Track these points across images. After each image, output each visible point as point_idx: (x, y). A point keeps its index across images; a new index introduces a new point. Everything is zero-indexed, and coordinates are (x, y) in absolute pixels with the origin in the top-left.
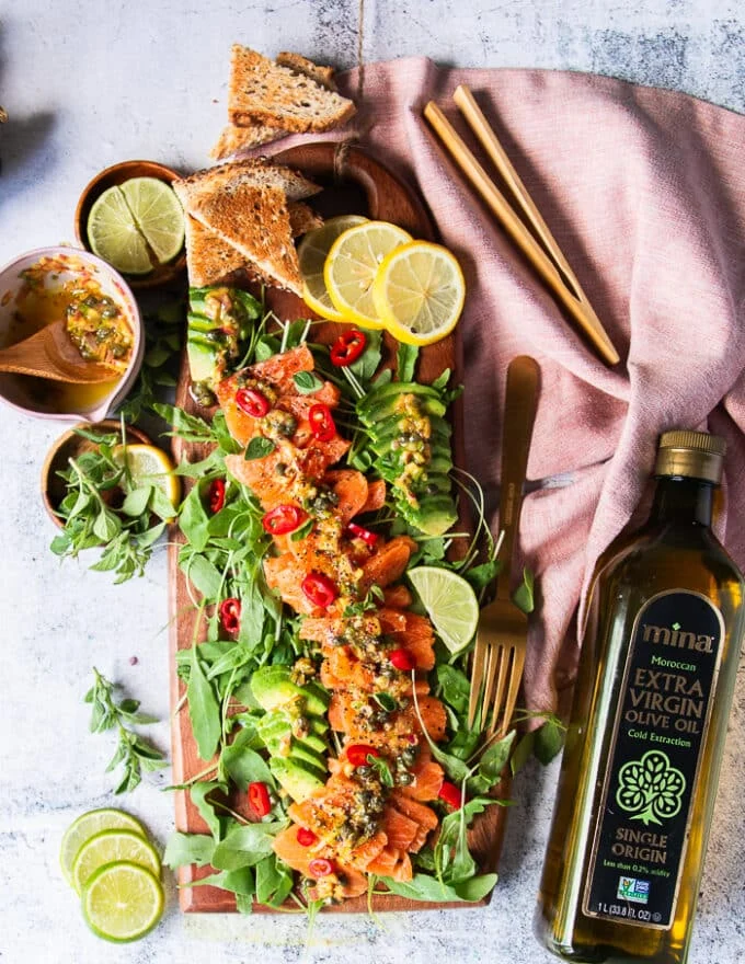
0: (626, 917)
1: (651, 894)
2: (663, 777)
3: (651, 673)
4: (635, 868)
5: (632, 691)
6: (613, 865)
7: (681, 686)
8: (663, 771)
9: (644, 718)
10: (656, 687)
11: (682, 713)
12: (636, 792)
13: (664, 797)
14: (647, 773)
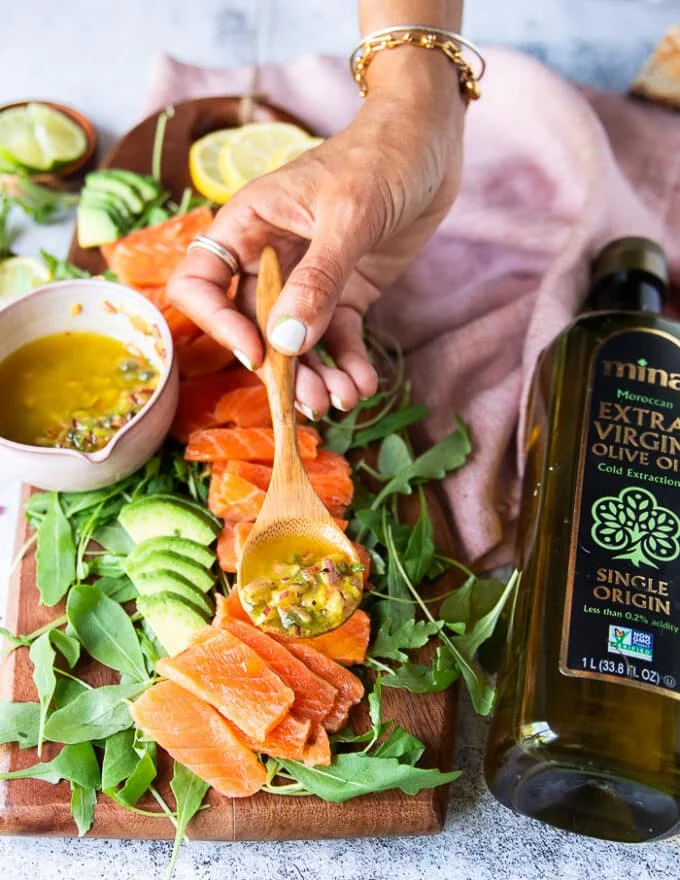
0: (624, 675)
1: (656, 647)
2: (650, 516)
3: (618, 406)
4: (628, 615)
5: (598, 425)
6: (597, 611)
7: (658, 422)
8: (649, 508)
9: (616, 452)
10: (626, 420)
11: (664, 450)
12: (618, 530)
14: (629, 510)
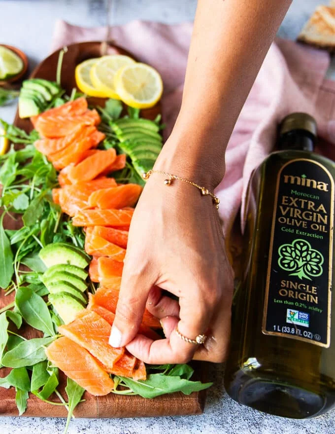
0: (295, 334)
1: (311, 320)
2: (308, 254)
3: (291, 198)
4: (297, 304)
5: (281, 207)
6: (281, 302)
7: (312, 206)
8: (307, 250)
9: (290, 221)
10: (296, 205)
11: (314, 220)
12: (291, 261)
13: (310, 265)
